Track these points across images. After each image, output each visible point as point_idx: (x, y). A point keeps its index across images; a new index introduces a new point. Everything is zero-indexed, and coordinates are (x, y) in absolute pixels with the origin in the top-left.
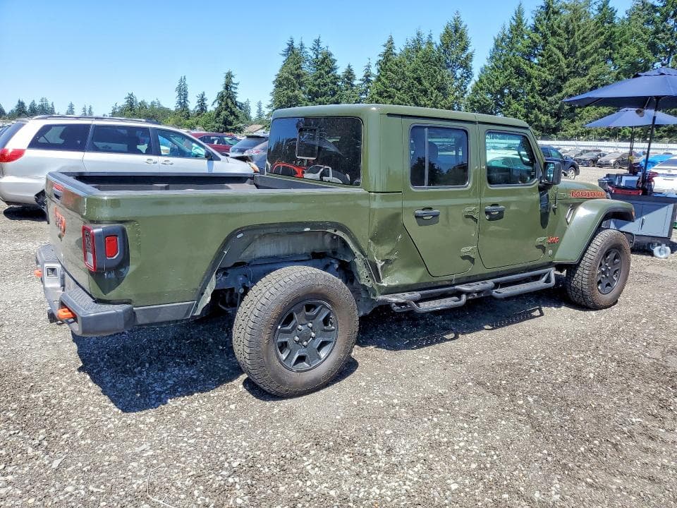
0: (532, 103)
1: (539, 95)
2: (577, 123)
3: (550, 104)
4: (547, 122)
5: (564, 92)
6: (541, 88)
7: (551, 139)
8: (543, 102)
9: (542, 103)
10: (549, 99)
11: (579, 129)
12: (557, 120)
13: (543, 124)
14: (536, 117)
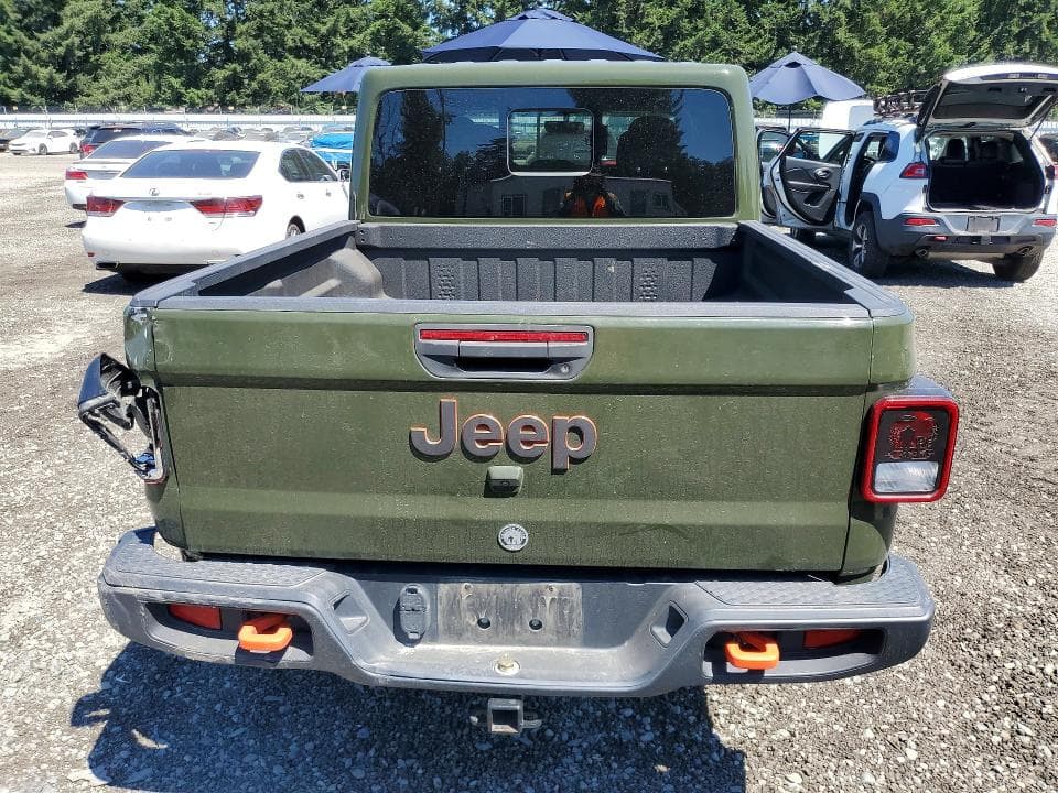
0: (9, 45)
1: (21, 29)
2: (104, 82)
3: (45, 44)
4: (51, 80)
5: (66, 25)
6: (19, 16)
7: (66, 111)
8: (31, 42)
9: (30, 44)
10: (43, 37)
11: (113, 93)
12: (68, 77)
13: (44, 83)
14: (26, 69)
